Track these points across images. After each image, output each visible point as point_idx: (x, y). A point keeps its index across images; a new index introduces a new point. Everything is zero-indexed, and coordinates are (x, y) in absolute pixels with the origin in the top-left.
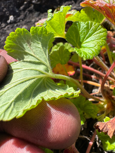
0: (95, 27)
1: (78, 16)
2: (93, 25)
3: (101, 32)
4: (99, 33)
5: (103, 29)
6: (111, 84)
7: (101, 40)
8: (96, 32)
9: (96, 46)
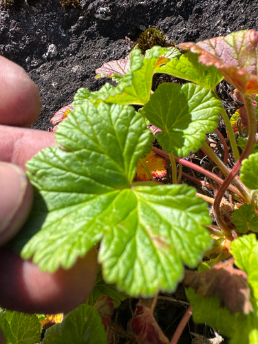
0: (200, 95)
1: (175, 65)
2: (196, 91)
3: (209, 106)
4: (206, 108)
5: (213, 100)
6: (237, 202)
7: (207, 121)
8: (201, 106)
9: (198, 133)
